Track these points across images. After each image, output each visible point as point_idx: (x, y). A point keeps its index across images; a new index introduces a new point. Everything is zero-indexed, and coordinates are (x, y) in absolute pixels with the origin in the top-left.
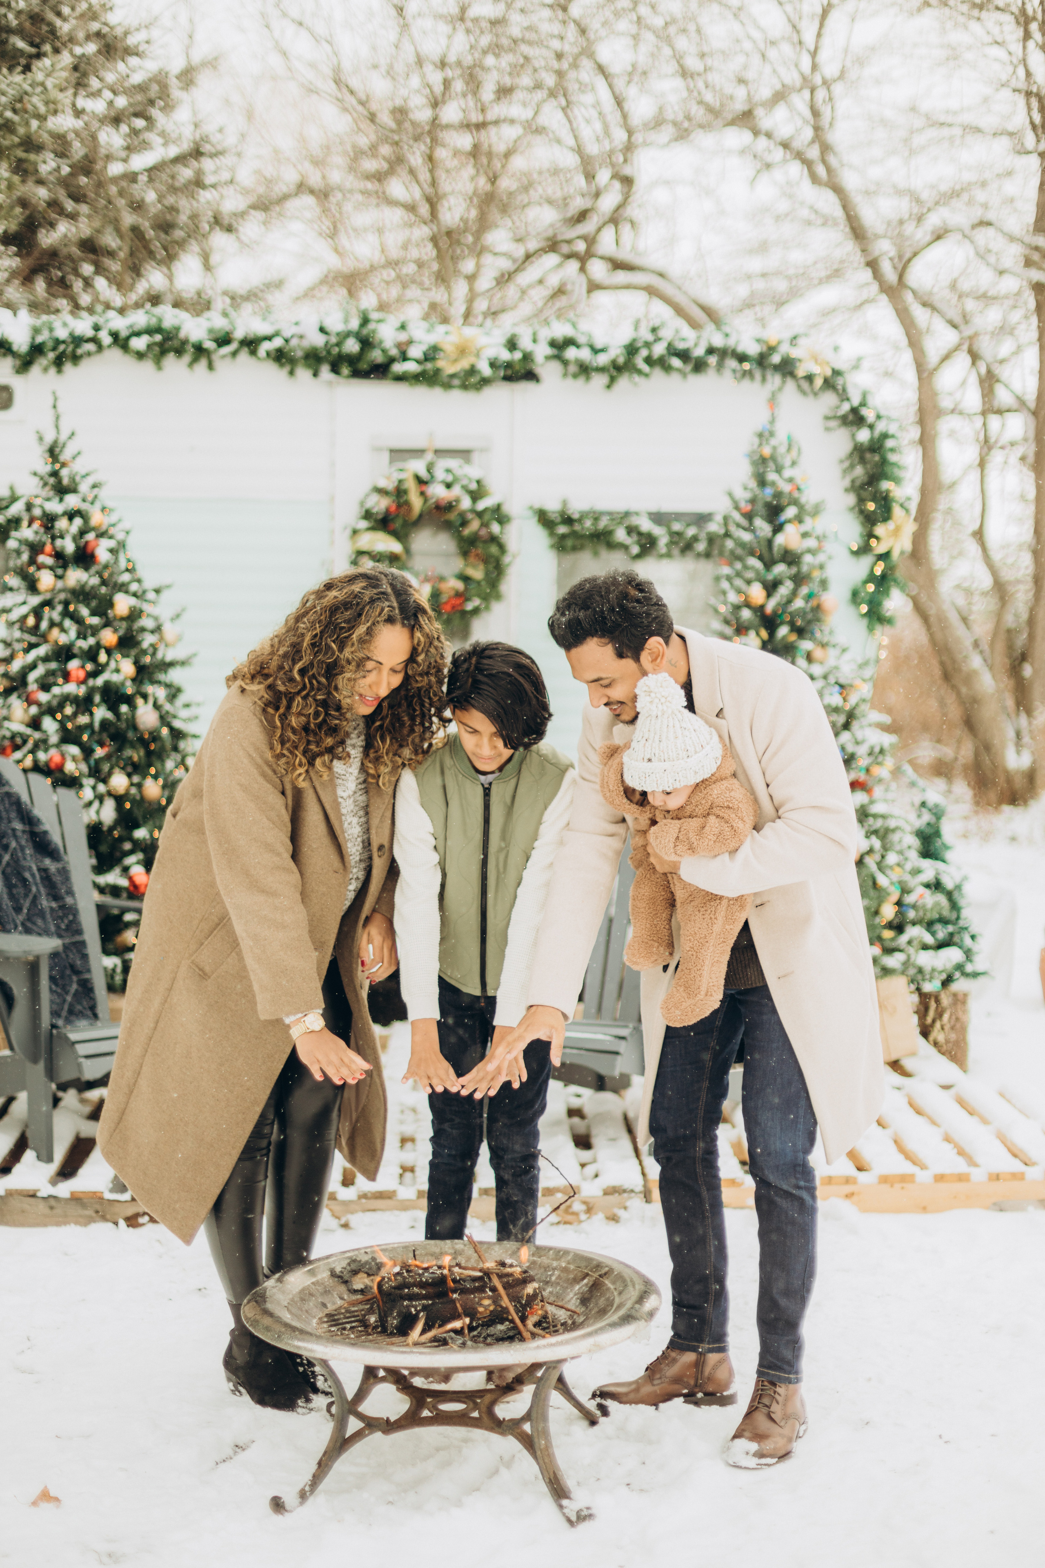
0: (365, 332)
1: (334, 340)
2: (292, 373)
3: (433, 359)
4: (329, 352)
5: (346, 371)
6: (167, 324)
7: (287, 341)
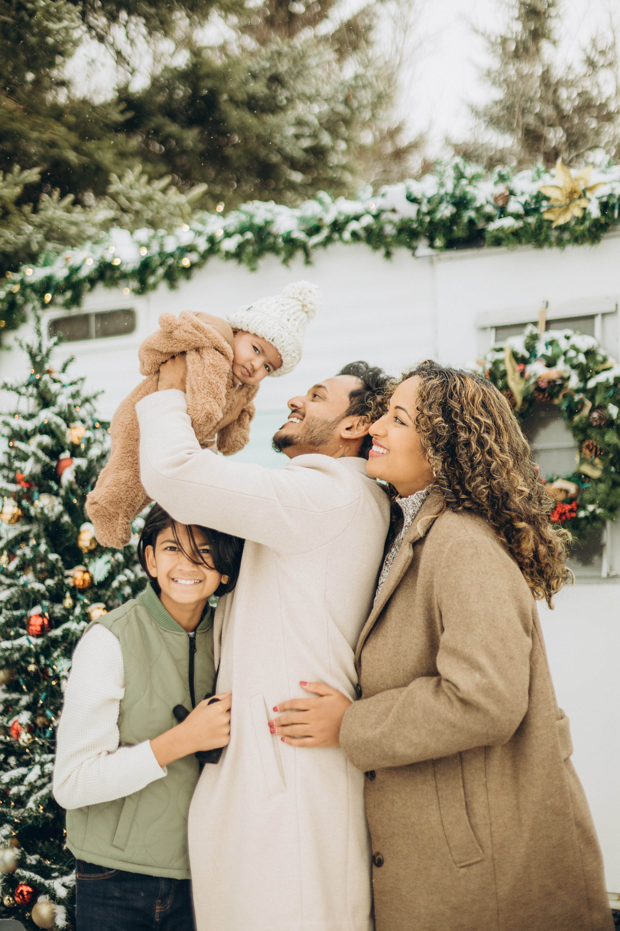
0: (458, 193)
1: (425, 208)
2: (388, 254)
3: (536, 210)
4: (421, 223)
5: (439, 242)
6: (259, 221)
7: (376, 217)
